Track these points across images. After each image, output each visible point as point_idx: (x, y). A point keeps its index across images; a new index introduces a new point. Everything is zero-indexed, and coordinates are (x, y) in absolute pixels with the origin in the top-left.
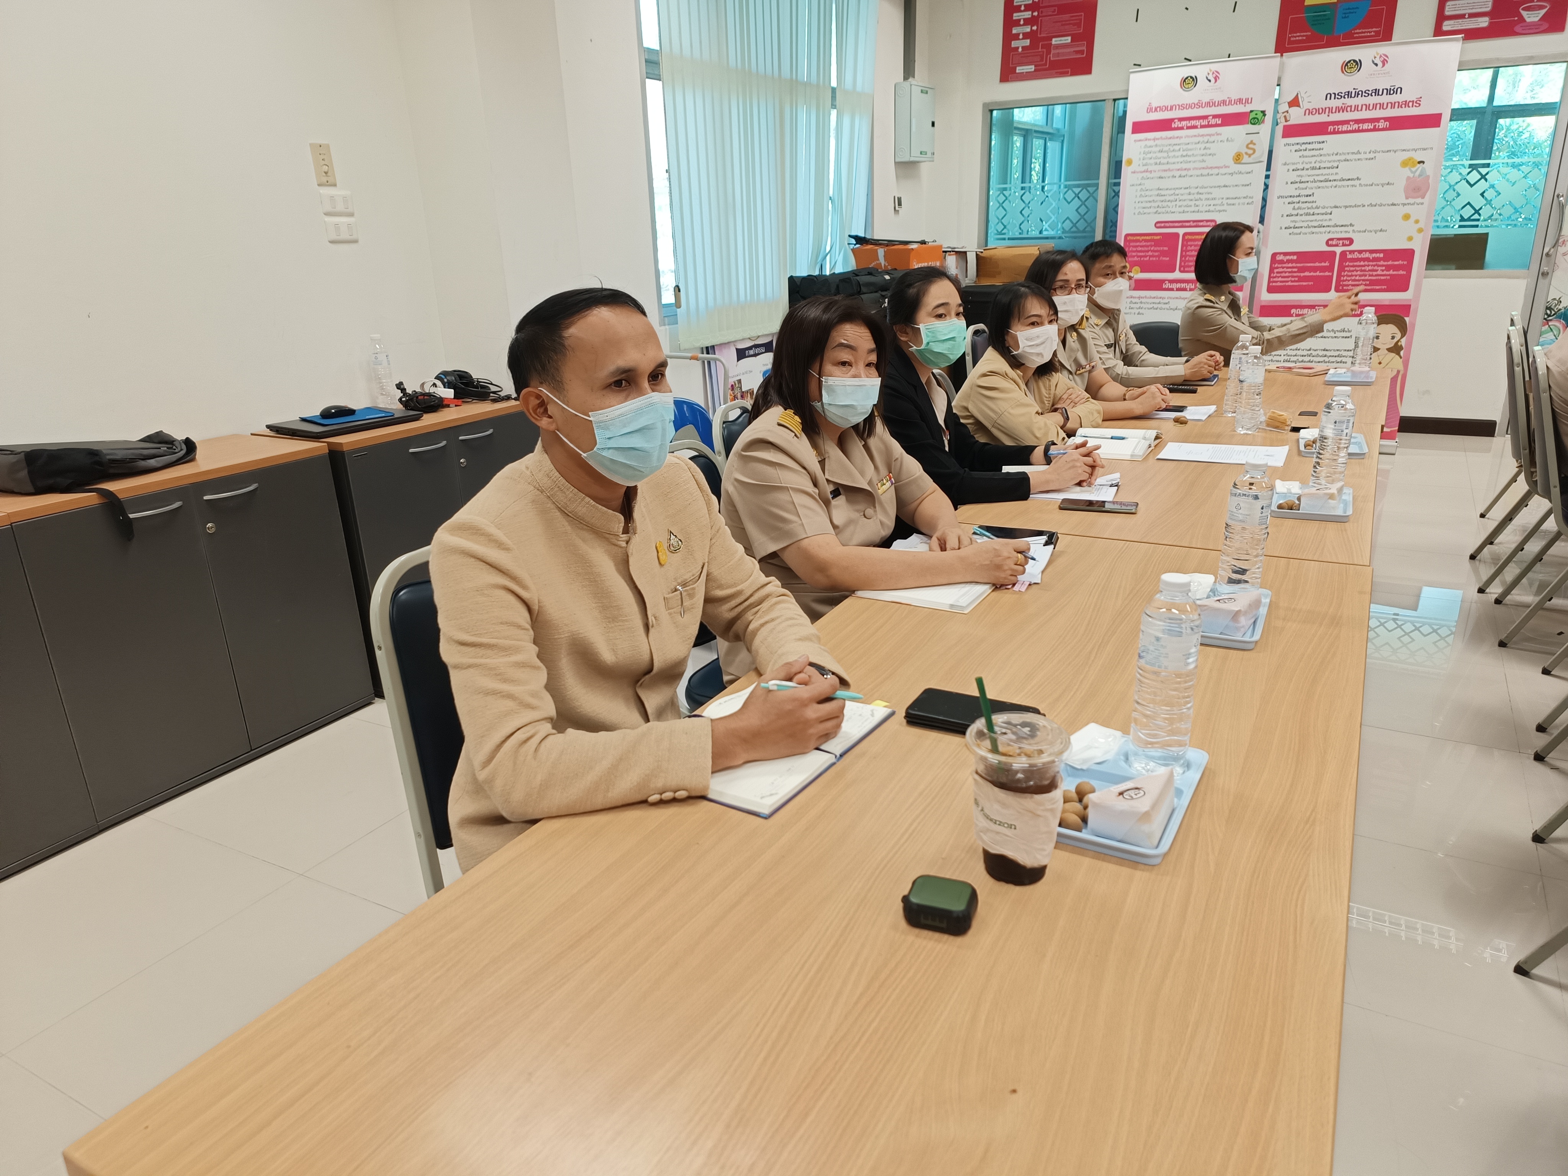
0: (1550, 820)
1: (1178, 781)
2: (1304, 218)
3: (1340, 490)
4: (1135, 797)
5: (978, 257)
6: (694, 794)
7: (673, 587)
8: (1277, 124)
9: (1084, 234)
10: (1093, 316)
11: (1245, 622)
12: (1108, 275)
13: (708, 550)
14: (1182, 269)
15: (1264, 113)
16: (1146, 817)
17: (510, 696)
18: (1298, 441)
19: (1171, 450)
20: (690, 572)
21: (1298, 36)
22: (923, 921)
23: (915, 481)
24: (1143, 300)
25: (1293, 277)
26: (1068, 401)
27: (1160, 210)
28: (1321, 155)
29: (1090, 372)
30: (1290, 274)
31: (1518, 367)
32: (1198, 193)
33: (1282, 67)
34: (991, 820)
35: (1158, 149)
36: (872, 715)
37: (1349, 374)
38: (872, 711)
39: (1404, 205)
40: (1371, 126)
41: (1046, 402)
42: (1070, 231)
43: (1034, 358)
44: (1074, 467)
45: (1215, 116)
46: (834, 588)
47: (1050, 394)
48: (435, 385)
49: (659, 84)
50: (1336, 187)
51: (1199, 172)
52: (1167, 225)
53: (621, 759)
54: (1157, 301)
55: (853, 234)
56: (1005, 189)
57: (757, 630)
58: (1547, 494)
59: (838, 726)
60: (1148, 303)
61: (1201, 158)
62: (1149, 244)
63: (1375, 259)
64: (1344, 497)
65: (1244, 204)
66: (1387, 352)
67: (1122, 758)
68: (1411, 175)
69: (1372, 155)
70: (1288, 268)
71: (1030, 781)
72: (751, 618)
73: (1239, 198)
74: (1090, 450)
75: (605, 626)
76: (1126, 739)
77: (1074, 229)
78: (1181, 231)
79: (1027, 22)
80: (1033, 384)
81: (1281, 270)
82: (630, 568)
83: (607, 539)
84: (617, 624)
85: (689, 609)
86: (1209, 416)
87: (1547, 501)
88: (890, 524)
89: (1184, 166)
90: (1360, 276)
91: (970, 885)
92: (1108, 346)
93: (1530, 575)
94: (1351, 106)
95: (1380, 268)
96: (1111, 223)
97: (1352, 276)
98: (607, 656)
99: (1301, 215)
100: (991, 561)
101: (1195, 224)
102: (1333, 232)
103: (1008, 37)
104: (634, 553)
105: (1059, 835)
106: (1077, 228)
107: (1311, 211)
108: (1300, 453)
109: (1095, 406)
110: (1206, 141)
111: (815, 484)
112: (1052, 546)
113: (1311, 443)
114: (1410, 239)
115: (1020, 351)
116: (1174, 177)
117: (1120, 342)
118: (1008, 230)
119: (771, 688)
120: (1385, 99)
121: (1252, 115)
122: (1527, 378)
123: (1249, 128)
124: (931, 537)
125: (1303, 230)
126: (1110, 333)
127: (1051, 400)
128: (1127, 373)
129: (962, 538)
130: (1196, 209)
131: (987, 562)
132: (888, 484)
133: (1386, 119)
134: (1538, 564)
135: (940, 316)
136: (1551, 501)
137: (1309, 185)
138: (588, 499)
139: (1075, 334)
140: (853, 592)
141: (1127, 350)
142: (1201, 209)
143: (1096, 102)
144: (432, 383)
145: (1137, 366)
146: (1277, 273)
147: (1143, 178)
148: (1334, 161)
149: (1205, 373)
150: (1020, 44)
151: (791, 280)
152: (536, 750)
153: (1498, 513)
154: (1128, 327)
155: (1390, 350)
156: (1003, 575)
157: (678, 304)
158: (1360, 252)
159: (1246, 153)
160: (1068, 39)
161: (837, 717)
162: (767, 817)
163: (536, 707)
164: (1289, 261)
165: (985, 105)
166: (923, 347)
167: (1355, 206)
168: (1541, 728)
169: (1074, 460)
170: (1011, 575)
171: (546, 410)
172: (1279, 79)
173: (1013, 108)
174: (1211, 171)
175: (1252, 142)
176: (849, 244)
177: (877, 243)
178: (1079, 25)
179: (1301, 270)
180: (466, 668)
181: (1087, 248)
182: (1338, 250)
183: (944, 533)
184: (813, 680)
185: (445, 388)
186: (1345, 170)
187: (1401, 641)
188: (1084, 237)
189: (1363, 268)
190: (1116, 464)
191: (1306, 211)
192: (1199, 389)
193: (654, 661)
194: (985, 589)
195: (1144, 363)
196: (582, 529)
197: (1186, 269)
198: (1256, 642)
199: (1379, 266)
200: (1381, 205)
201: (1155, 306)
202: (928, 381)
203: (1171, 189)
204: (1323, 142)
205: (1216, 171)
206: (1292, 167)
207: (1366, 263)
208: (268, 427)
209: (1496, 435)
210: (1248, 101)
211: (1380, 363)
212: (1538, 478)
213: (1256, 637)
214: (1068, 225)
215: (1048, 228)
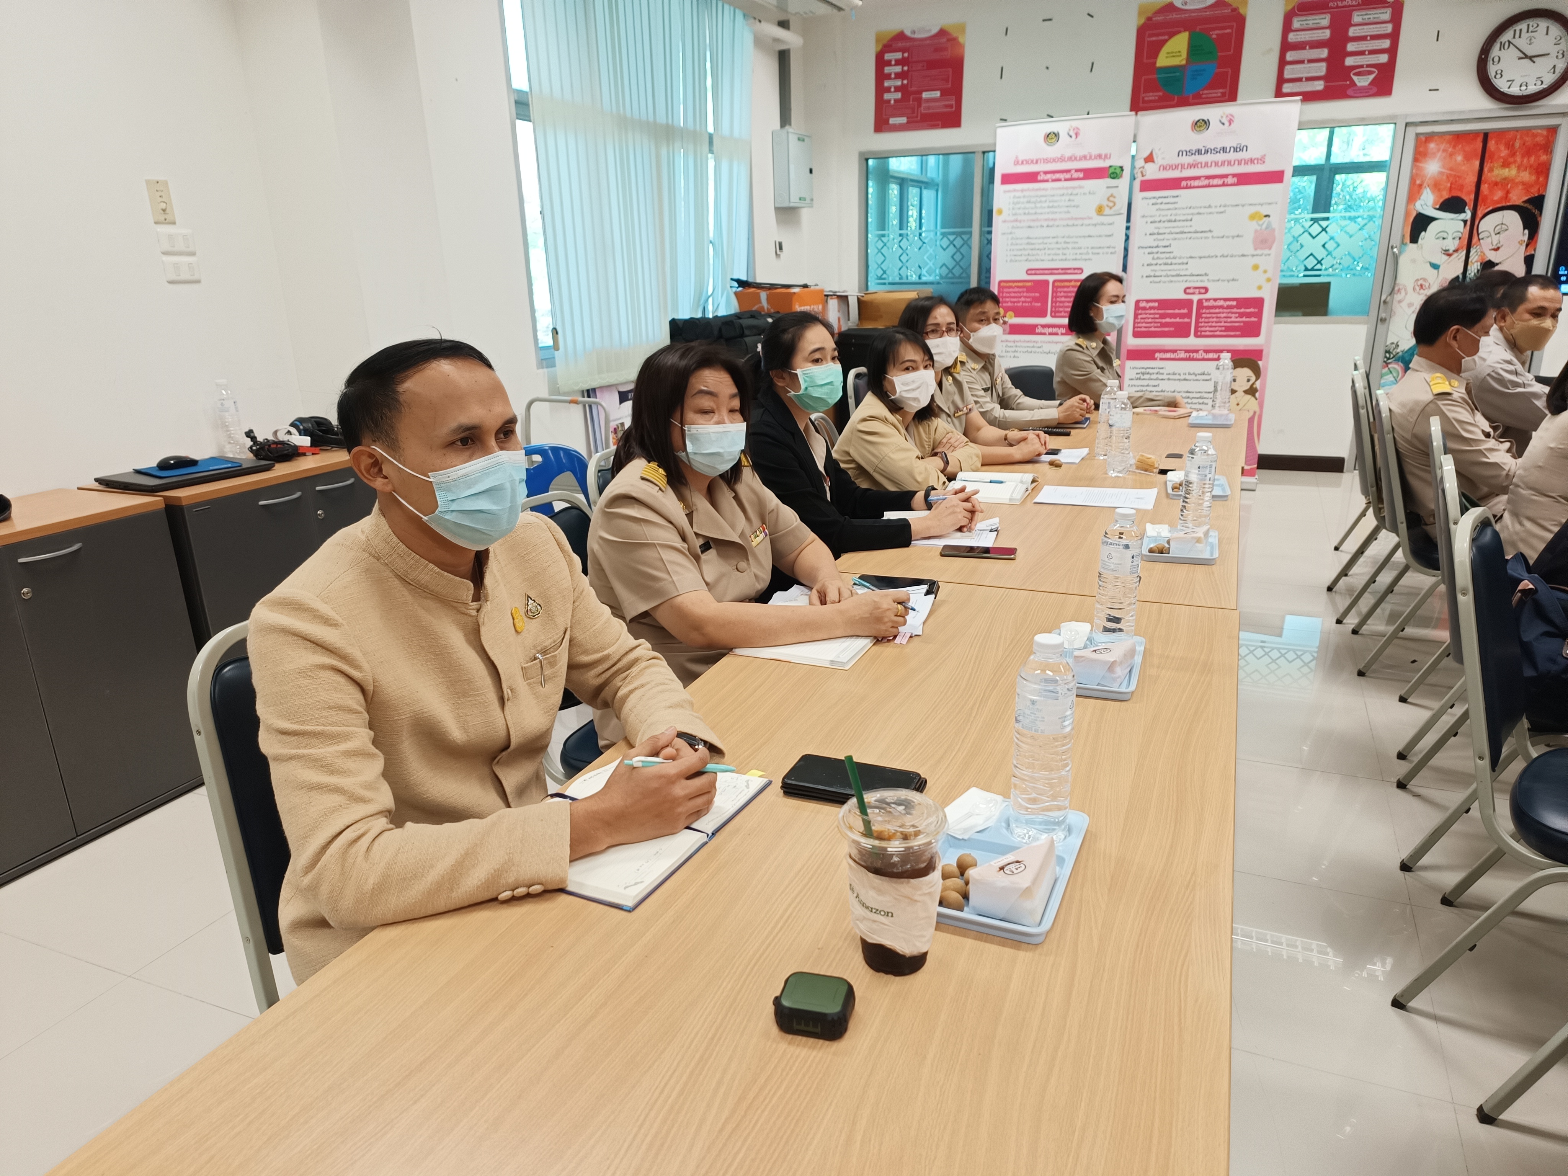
0: (1415, 848)
1: (1059, 849)
2: (1163, 267)
3: (1206, 534)
4: (1015, 871)
5: (860, 302)
6: (550, 887)
7: (532, 655)
8: (1135, 179)
9: (960, 280)
10: (969, 361)
11: (1120, 672)
12: (982, 320)
13: (571, 614)
14: (1053, 314)
15: (1122, 168)
16: (1027, 892)
17: (337, 790)
18: (1166, 483)
19: (1049, 494)
20: (550, 638)
21: (1151, 96)
22: (796, 1026)
23: (792, 532)
24: (1018, 344)
25: (1155, 323)
26: (948, 446)
27: (1030, 258)
28: (1176, 209)
29: (967, 414)
30: (1153, 320)
31: (1363, 409)
32: (1065, 242)
33: (1137, 125)
34: (867, 908)
35: (1025, 200)
36: (747, 787)
37: (1210, 417)
38: (747, 781)
39: (1253, 256)
40: (1220, 182)
41: (927, 446)
42: (946, 277)
43: (912, 403)
44: (954, 513)
45: (1077, 171)
46: (710, 646)
47: (929, 438)
48: (289, 433)
49: (529, 125)
50: (1190, 238)
51: (1065, 223)
52: (1038, 272)
53: (467, 854)
54: (1031, 345)
55: (735, 277)
56: (883, 236)
57: (627, 696)
58: (1395, 529)
59: (710, 802)
60: (1022, 347)
61: (1066, 209)
62: (1020, 290)
63: (1229, 307)
64: (1210, 540)
65: (1107, 253)
66: (1243, 394)
67: (1003, 824)
68: (1259, 228)
69: (1222, 209)
70: (1150, 314)
71: (907, 865)
72: (620, 684)
73: (1103, 248)
74: (968, 495)
75: (454, 702)
76: (1007, 803)
77: (950, 275)
78: (1051, 278)
79: (898, 76)
80: (912, 428)
81: (1144, 316)
82: (482, 638)
83: (455, 608)
84: (467, 699)
85: (550, 679)
86: (1082, 459)
87: (1394, 535)
88: (766, 576)
89: (1051, 216)
90: (1216, 322)
91: (846, 981)
92: (986, 390)
93: (1383, 605)
94: (1201, 163)
95: (1233, 315)
96: (985, 270)
97: (1209, 322)
98: (456, 734)
99: (1160, 265)
100: (871, 614)
101: (1063, 271)
102: (1190, 281)
103: (880, 90)
104: (485, 622)
105: (939, 915)
106: (953, 274)
107: (1169, 261)
108: (1168, 495)
109: (974, 450)
110: (1070, 193)
111: (684, 539)
112: (933, 596)
113: (1178, 486)
114: (1260, 288)
115: (897, 395)
116: (1042, 226)
117: (997, 386)
118: (889, 277)
119: (635, 765)
120: (1232, 156)
121: (1111, 170)
122: (1371, 420)
123: (1109, 182)
124: (812, 588)
125: (1163, 279)
126: (986, 376)
127: (931, 444)
128: (1004, 417)
129: (842, 590)
130: (1064, 257)
131: (867, 615)
132: (762, 536)
133: (1234, 175)
134: (1390, 595)
135: (816, 361)
136: (1398, 535)
137: (1166, 236)
138: (431, 566)
139: (950, 378)
140: (731, 649)
141: (1003, 394)
142: (1068, 257)
143: (967, 154)
144: (286, 431)
145: (1013, 409)
146: (1142, 318)
147: (1013, 227)
148: (1188, 214)
149: (1077, 416)
150: (892, 97)
151: (674, 324)
152: (368, 849)
153: (1352, 545)
154: (1004, 371)
155: (1246, 392)
156: (883, 627)
157: (556, 347)
158: (1215, 300)
159: (1107, 206)
160: (937, 94)
161: (708, 792)
162: (630, 910)
163: (369, 801)
164: (1151, 308)
165: (861, 154)
166: (801, 392)
167: (1209, 257)
168: (1401, 756)
169: (954, 506)
170: (892, 627)
171: (381, 470)
172: (1135, 136)
173: (888, 158)
174: (1076, 222)
175: (1112, 195)
176: (731, 287)
177: (759, 286)
178: (947, 80)
179: (1163, 316)
180: (286, 761)
181: (962, 295)
182: (1195, 298)
183: (824, 585)
184: (681, 753)
185: (300, 435)
186: (1198, 223)
187: (1269, 668)
188: (961, 283)
189: (1219, 315)
190: (994, 508)
191: (1165, 261)
192: (1073, 432)
193: (511, 737)
194: (866, 643)
195: (1021, 406)
196: (426, 598)
197: (1057, 314)
198: (1132, 693)
199: (1232, 313)
200: (1232, 256)
201: (1030, 350)
202: (806, 428)
203: (1039, 238)
204: (1177, 196)
205: (1080, 222)
206: (1150, 220)
207: (1221, 310)
208: (97, 480)
209: (1345, 470)
210: (1107, 157)
211: (1238, 404)
212: (1386, 513)
213: (1132, 688)
214: (945, 271)
215: (926, 274)
